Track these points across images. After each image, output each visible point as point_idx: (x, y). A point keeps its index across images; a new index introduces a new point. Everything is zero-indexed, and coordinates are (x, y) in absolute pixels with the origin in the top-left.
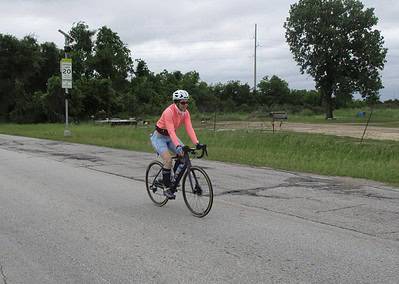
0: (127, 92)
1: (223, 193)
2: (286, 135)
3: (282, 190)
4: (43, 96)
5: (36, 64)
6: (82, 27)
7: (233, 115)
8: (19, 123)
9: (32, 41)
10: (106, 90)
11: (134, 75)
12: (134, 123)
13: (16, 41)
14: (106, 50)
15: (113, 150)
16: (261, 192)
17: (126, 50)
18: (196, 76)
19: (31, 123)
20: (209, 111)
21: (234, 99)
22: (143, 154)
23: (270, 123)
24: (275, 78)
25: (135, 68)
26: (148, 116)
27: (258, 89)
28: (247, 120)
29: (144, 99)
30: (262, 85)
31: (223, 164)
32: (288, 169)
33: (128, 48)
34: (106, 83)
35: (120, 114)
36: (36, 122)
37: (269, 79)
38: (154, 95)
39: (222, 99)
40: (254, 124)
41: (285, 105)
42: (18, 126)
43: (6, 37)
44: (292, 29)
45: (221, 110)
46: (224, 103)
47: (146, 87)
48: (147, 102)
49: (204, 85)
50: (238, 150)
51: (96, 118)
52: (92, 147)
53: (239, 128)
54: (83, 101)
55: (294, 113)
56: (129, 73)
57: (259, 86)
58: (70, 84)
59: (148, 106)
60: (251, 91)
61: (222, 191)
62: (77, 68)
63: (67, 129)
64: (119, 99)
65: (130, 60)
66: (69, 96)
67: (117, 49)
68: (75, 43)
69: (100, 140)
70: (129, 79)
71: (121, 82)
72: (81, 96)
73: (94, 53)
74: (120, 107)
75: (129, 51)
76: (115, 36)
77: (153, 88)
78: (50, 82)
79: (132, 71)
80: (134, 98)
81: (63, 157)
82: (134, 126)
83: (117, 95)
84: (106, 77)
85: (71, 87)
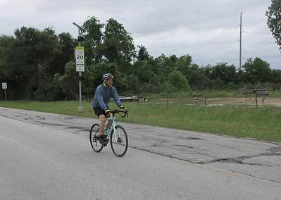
0: (130, 73)
1: (213, 161)
2: (268, 110)
3: (264, 159)
4: (61, 78)
6: (94, 20)
7: (221, 92)
8: (42, 100)
9: (51, 32)
11: (136, 59)
12: (137, 100)
13: (38, 33)
14: (113, 38)
16: (245, 160)
17: (128, 37)
18: (189, 59)
19: (50, 101)
20: (200, 89)
21: (222, 78)
22: (144, 126)
23: (253, 99)
24: (258, 60)
25: (137, 53)
26: (148, 94)
27: (243, 69)
28: (234, 96)
29: (144, 80)
30: (247, 66)
31: (213, 135)
32: (269, 140)
33: (131, 36)
34: (113, 67)
35: (125, 92)
36: (56, 99)
37: (253, 60)
38: (153, 76)
39: (211, 79)
40: (240, 100)
41: (267, 84)
42: (40, 103)
43: (30, 29)
44: (274, 17)
45: (211, 88)
46: (213, 81)
47: (146, 69)
48: (147, 82)
49: (195, 66)
50: (226, 123)
53: (226, 103)
54: (94, 82)
55: (274, 89)
56: (132, 58)
57: (243, 66)
58: (83, 67)
59: (148, 85)
60: (237, 71)
61: (211, 159)
62: (88, 54)
64: (124, 79)
66: (82, 78)
67: (121, 37)
68: (86, 33)
70: (132, 63)
71: (126, 66)
72: (92, 78)
73: (102, 42)
74: (125, 87)
75: (132, 39)
76: (120, 26)
77: (152, 70)
78: (68, 66)
79: (135, 56)
80: (136, 78)
81: (78, 130)
82: (136, 103)
83: (122, 76)
84: (113, 62)
85: (84, 71)
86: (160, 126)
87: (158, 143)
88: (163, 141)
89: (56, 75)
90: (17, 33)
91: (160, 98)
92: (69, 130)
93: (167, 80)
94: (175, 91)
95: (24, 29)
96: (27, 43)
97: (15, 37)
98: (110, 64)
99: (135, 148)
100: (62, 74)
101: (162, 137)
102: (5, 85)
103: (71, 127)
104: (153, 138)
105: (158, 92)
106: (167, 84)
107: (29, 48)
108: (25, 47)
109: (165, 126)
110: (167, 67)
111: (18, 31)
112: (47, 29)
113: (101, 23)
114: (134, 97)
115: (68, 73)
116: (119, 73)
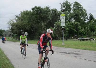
0: (85, 27)
5: (49, 17)
6: (68, 2)
9: (48, 8)
10: (77, 26)
11: (88, 20)
14: (77, 11)
17: (84, 10)
25: (89, 18)
26: (95, 37)
29: (92, 30)
34: (77, 24)
35: (83, 36)
43: (38, 7)
47: (93, 25)
48: (94, 31)
51: (74, 38)
54: (69, 31)
56: (86, 19)
58: (64, 24)
62: (66, 18)
63: (63, 42)
64: (83, 30)
65: (86, 14)
66: (64, 29)
67: (81, 10)
68: (64, 8)
70: (86, 22)
71: (83, 24)
72: (67, 29)
73: (72, 12)
74: (83, 33)
75: (86, 11)
76: (80, 5)
78: (56, 24)
80: (89, 29)
81: (64, 53)
82: (90, 41)
83: (82, 28)
84: (77, 21)
85: (65, 25)
90: (33, 9)
92: (60, 53)
95: (36, 7)
96: (37, 14)
97: (32, 11)
98: (76, 23)
99: (95, 61)
100: (53, 28)
102: (26, 33)
103: (60, 52)
107: (38, 16)
111: (33, 8)
112: (46, 7)
114: (88, 38)
115: (56, 27)
116: (80, 27)
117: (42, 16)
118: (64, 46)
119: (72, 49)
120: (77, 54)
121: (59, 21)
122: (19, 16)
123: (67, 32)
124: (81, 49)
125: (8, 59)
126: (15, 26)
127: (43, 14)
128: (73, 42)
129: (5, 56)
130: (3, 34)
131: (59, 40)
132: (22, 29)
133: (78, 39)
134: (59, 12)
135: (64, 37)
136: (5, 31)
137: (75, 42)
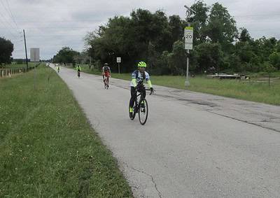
0: (232, 53)
4: (169, 55)
6: (201, 4)
9: (162, 14)
10: (217, 52)
11: (238, 40)
12: (238, 78)
14: (217, 21)
15: (225, 98)
17: (233, 21)
19: (159, 75)
22: (250, 102)
26: (249, 72)
29: (245, 59)
34: (217, 47)
35: (226, 70)
36: (162, 74)
38: (254, 56)
43: (145, 11)
47: (247, 49)
48: (248, 62)
51: (208, 73)
52: (208, 95)
54: (199, 61)
56: (234, 39)
58: (192, 46)
59: (249, 65)
62: (195, 35)
63: (187, 80)
64: (226, 58)
66: (190, 56)
67: (225, 20)
68: (193, 15)
69: (213, 90)
70: (234, 43)
71: (228, 47)
72: (197, 56)
73: (207, 23)
74: (227, 65)
75: (235, 22)
76: (224, 10)
77: (253, 50)
78: (176, 44)
79: (237, 37)
80: (238, 58)
82: (238, 80)
83: (224, 56)
84: (216, 42)
85: (191, 49)
86: (266, 102)
87: (268, 119)
88: (272, 117)
89: (164, 52)
90: (133, 14)
91: (260, 77)
93: (267, 60)
94: (275, 71)
95: (140, 11)
96: (140, 23)
97: (131, 18)
98: (215, 44)
99: (246, 122)
100: (170, 52)
101: (270, 114)
102: (119, 60)
103: (180, 100)
104: (261, 114)
105: (258, 72)
106: (267, 64)
107: (142, 27)
108: (138, 27)
109: (271, 104)
110: (268, 48)
112: (159, 11)
113: (207, 7)
114: (235, 75)
115: (175, 51)
116: (222, 53)
117: (151, 29)
118: (188, 88)
119: (204, 94)
120: (212, 105)
121: (181, 40)
122: (106, 27)
123: (196, 62)
124: (219, 95)
125: (80, 109)
126: (97, 46)
127: (152, 24)
128: (206, 80)
129: (76, 102)
130: (75, 58)
131: (180, 75)
132: (111, 51)
133: (217, 75)
134: (184, 22)
135: (189, 70)
136: (79, 53)
137: (209, 80)
